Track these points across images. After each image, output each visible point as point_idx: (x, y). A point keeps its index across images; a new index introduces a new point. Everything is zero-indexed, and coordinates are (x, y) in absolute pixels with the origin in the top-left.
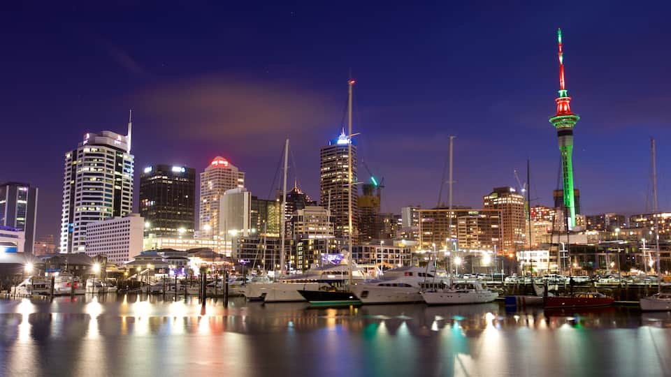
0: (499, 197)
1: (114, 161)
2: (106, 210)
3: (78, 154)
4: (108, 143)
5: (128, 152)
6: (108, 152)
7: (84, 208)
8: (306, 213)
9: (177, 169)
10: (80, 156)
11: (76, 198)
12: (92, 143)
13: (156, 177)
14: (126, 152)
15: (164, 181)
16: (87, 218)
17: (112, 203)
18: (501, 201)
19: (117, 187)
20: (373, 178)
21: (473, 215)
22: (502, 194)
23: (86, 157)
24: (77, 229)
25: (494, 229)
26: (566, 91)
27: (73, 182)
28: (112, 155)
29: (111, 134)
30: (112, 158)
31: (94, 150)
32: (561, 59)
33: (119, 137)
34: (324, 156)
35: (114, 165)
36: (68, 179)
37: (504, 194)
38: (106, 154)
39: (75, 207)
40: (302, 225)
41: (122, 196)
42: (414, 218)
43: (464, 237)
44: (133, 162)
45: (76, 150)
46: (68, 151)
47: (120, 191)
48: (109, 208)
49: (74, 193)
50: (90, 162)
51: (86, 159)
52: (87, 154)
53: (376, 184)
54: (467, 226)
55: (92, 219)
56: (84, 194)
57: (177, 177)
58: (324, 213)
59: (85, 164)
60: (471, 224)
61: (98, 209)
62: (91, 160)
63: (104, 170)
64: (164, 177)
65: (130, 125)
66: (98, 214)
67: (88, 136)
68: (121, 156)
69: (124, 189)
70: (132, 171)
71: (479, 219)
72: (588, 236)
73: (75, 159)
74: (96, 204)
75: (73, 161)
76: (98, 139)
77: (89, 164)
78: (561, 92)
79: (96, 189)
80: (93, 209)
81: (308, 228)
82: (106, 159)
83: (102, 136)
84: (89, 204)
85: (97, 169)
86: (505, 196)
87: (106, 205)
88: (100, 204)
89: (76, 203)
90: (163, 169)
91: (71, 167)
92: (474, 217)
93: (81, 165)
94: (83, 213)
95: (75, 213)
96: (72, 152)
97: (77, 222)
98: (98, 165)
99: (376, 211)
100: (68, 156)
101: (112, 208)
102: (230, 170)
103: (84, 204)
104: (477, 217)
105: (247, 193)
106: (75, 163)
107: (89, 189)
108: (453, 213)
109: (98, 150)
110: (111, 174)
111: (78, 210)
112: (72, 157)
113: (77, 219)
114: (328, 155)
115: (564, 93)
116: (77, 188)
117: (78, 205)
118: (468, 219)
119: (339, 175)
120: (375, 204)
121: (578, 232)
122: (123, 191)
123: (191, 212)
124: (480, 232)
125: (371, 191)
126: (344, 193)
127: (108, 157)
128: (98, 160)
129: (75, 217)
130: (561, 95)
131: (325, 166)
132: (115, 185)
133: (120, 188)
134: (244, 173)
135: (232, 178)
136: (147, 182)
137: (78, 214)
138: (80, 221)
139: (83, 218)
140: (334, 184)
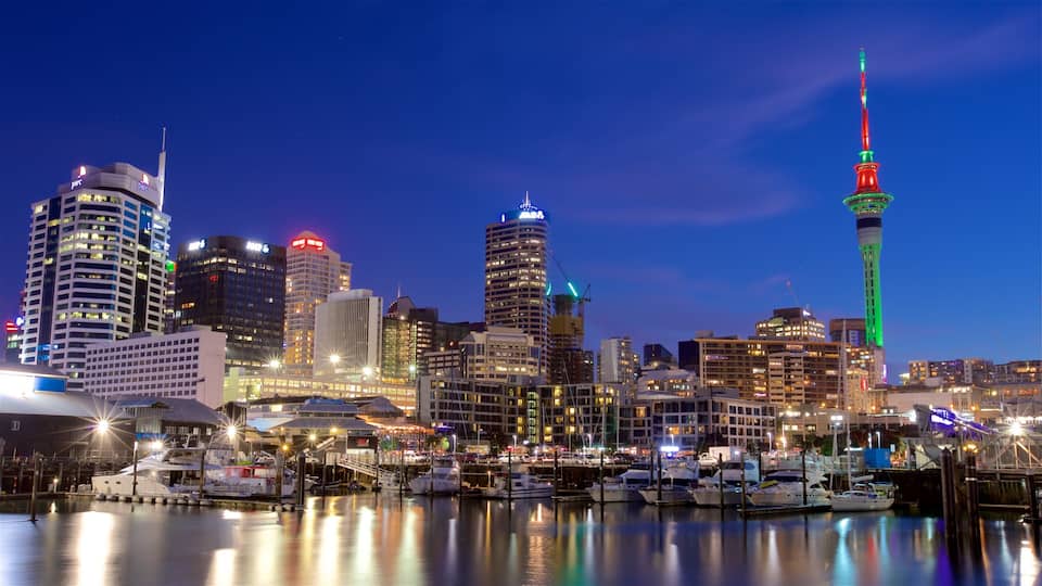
0: (786, 324)
1: (137, 222)
2: (120, 319)
3: (64, 207)
4: (127, 187)
5: (160, 208)
6: (127, 204)
7: (78, 314)
8: (492, 339)
9: (254, 247)
10: (67, 211)
11: (57, 293)
12: (92, 184)
13: (214, 260)
14: (156, 207)
15: (230, 269)
16: (81, 335)
17: (131, 307)
18: (789, 331)
19: (142, 276)
20: (570, 284)
21: (795, 351)
22: (792, 320)
23: (83, 212)
24: (57, 356)
25: (829, 377)
26: (871, 153)
27: (51, 261)
28: (133, 212)
29: (131, 170)
30: (135, 217)
31: (99, 198)
32: (864, 99)
33: (146, 179)
34: (494, 241)
35: (137, 232)
36: (37, 256)
37: (795, 319)
38: (123, 208)
39: (55, 312)
40: (482, 361)
41: (150, 294)
42: (622, 359)
43: (780, 391)
44: (169, 228)
45: (60, 199)
46: (37, 200)
47: (145, 282)
48: (125, 315)
49: (53, 284)
50: (91, 222)
51: (82, 216)
52: (85, 206)
53: (576, 294)
54: (786, 371)
55: (92, 336)
56: (77, 285)
57: (253, 261)
58: (524, 340)
59: (80, 226)
60: (792, 367)
61: (105, 316)
62: (92, 217)
63: (118, 240)
64: (230, 261)
65: (163, 157)
66: (106, 326)
67: (83, 171)
68: (149, 214)
69: (153, 281)
70: (167, 246)
71: (806, 358)
72: (954, 394)
73: (55, 214)
74: (101, 306)
75: (51, 219)
76: (106, 178)
77: (90, 227)
78: (864, 154)
79: (103, 276)
80: (97, 317)
81: (494, 368)
82: (122, 217)
83: (113, 171)
84: (86, 305)
85: (106, 237)
86: (795, 324)
87: (121, 309)
88: (108, 307)
89: (56, 303)
90: (227, 245)
91: (45, 231)
92: (798, 355)
93: (71, 229)
94: (74, 324)
95: (54, 323)
96: (47, 202)
97: (61, 341)
98: (108, 228)
99: (576, 342)
100: (39, 209)
101: (130, 317)
102: (327, 257)
103: (76, 305)
104: (802, 355)
105: (377, 299)
106: (54, 223)
107: (87, 275)
108: (759, 346)
109: (109, 199)
110: (129, 248)
111: (63, 316)
112: (47, 212)
113: (58, 337)
114: (502, 239)
115: (868, 155)
116: (59, 274)
117: (61, 307)
118: (786, 358)
119: (523, 274)
120: (576, 330)
121: (935, 388)
122: (150, 285)
123: (277, 330)
124: (806, 382)
125: (570, 307)
126: (532, 308)
127: (127, 214)
128: (107, 218)
129: (54, 332)
130: (864, 158)
131: (495, 259)
132: (138, 270)
133: (145, 277)
134: (350, 265)
135: (330, 272)
136: (193, 269)
137: (63, 326)
138: (67, 341)
139: (73, 335)
140: (514, 290)
